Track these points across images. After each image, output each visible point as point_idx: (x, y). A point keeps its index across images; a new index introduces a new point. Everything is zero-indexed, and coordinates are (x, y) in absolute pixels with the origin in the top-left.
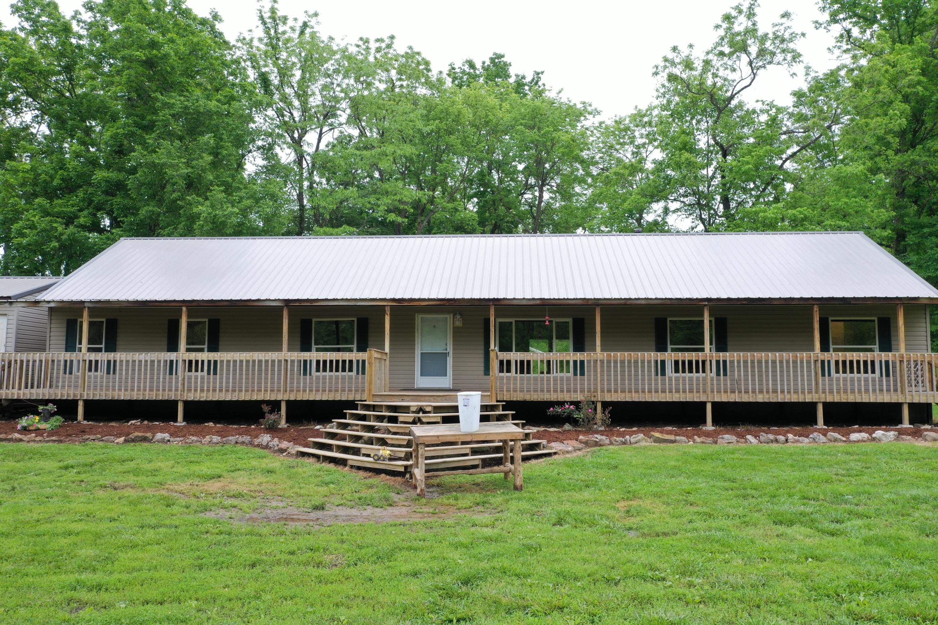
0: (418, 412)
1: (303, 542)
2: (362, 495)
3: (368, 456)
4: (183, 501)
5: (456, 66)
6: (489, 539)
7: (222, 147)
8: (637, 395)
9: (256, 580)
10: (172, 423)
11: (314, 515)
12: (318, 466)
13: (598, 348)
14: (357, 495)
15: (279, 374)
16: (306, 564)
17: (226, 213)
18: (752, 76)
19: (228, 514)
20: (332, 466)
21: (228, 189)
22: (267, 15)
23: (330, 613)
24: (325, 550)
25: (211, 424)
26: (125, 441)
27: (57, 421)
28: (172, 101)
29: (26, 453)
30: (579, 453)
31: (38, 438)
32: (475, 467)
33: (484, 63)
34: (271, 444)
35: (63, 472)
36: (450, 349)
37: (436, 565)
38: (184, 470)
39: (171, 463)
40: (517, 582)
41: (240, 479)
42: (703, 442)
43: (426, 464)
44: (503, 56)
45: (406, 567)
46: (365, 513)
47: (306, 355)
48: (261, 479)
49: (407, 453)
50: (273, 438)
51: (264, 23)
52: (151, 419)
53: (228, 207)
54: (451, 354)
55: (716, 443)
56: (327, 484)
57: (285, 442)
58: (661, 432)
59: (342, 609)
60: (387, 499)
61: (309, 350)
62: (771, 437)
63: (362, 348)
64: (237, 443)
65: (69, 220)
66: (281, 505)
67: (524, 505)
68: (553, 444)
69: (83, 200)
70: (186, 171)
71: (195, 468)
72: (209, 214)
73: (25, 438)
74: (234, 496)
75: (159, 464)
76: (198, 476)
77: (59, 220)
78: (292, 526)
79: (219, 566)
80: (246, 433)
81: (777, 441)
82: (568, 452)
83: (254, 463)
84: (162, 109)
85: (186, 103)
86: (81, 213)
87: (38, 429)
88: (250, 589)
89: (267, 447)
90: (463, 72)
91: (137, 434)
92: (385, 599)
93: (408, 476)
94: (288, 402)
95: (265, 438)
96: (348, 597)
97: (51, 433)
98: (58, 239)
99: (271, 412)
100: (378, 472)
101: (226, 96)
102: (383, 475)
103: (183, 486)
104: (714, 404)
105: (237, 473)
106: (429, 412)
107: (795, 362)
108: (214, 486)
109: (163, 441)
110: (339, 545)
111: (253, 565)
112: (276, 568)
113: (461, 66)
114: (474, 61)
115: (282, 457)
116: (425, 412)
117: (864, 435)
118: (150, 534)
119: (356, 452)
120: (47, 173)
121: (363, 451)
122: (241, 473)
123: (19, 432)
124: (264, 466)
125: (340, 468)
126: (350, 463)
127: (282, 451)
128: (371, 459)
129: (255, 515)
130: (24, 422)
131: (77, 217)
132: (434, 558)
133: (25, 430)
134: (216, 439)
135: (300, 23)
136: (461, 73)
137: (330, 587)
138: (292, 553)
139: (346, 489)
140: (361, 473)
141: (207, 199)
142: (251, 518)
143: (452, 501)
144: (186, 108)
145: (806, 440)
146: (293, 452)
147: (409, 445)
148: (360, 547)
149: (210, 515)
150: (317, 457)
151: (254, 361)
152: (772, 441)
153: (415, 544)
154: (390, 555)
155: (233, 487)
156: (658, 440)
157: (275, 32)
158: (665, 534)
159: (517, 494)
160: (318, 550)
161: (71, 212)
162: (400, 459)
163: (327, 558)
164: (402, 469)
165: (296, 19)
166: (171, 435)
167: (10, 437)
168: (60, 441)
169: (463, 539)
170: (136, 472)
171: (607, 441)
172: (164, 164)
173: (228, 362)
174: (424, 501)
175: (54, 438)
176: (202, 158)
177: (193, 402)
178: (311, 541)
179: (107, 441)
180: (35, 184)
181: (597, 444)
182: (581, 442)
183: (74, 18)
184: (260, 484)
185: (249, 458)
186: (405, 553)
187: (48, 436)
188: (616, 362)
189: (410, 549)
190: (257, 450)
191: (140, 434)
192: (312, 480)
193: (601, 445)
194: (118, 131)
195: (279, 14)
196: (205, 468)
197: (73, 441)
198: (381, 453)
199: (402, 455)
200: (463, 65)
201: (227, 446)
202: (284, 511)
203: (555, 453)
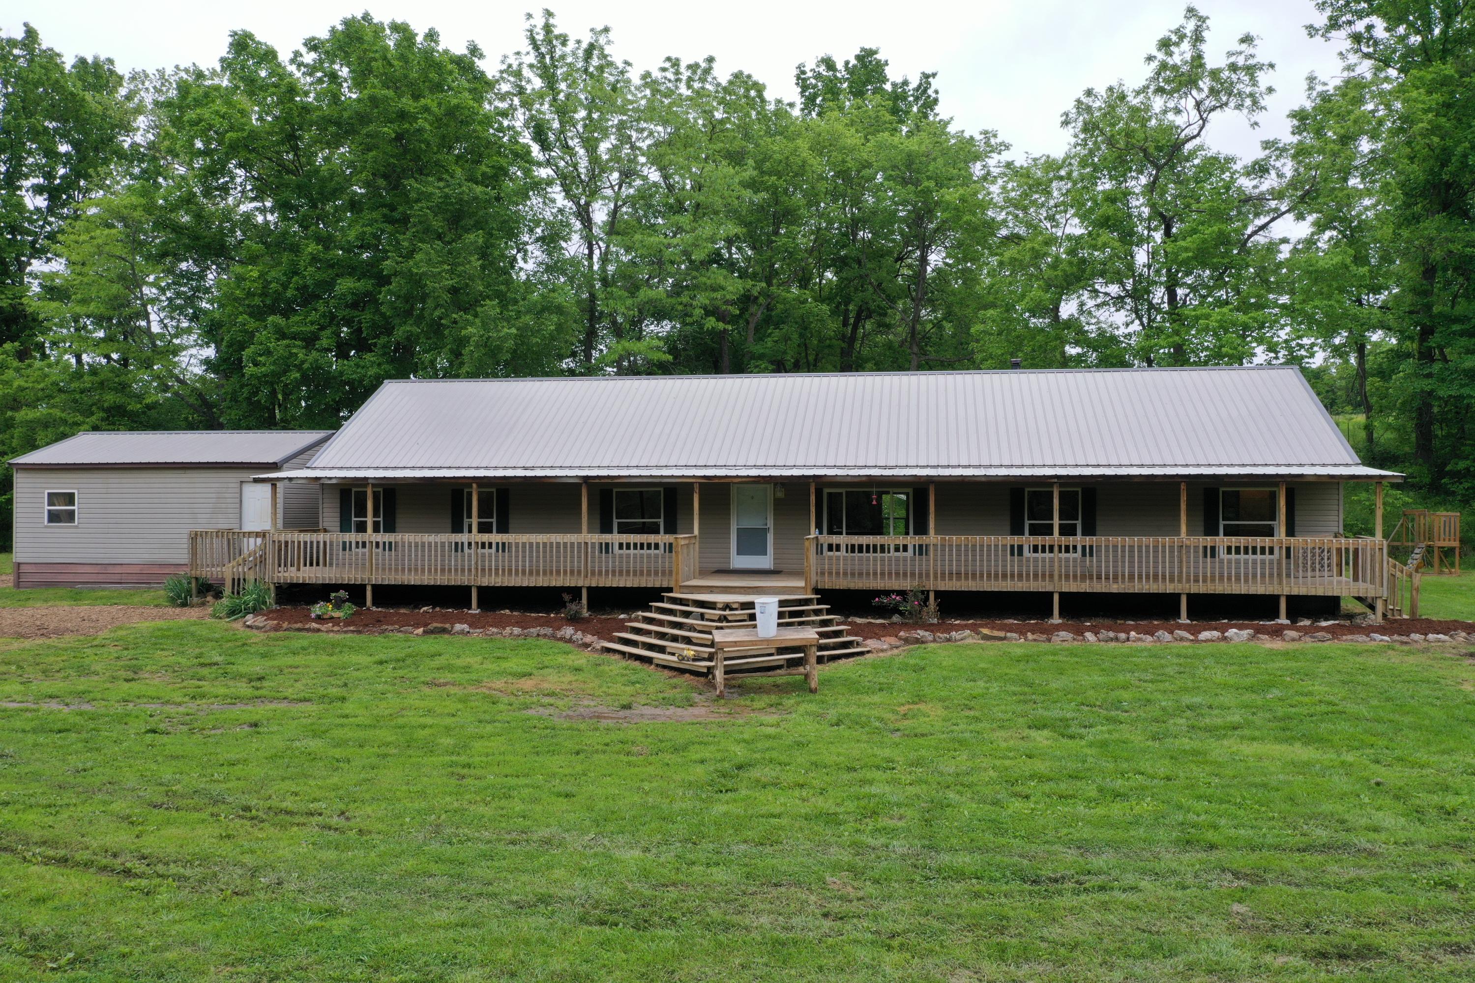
0: (724, 609)
1: (614, 736)
2: (666, 695)
3: (673, 654)
4: (506, 700)
5: (807, 69)
6: (768, 737)
7: (493, 245)
8: (974, 584)
9: (582, 763)
10: (465, 610)
11: (622, 713)
12: (624, 663)
13: (932, 531)
14: (661, 696)
15: (579, 557)
16: (619, 753)
17: (502, 334)
18: (1201, 122)
19: (547, 712)
20: (637, 664)
21: (504, 301)
22: (540, 37)
23: (637, 785)
24: (633, 743)
25: (507, 612)
26: (425, 632)
27: (349, 609)
28: (430, 189)
29: (333, 646)
30: (895, 651)
31: (336, 628)
32: (780, 667)
33: (847, 63)
34: (574, 638)
35: (380, 667)
36: (770, 524)
37: (719, 756)
38: (493, 667)
39: (479, 659)
40: (778, 768)
41: (551, 678)
42: (1035, 640)
43: (725, 666)
44: (876, 52)
45: (695, 757)
46: (668, 713)
47: (606, 538)
48: (570, 677)
49: (710, 653)
50: (576, 631)
51: (536, 48)
52: (444, 604)
53: (503, 327)
54: (772, 530)
55: (1049, 640)
56: (633, 683)
57: (589, 636)
58: (993, 628)
59: (646, 783)
60: (688, 700)
61: (610, 531)
62: (1111, 634)
63: (671, 529)
64: (538, 635)
65: (310, 341)
66: (592, 704)
67: (813, 707)
68: (869, 642)
69: (324, 316)
70: (451, 282)
71: (505, 665)
72: (482, 336)
73: (323, 628)
74: (548, 695)
75: (468, 660)
76: (510, 674)
77: (298, 343)
78: (604, 723)
79: (553, 753)
80: (547, 623)
81: (1117, 639)
82: (882, 651)
83: (561, 659)
84: (418, 201)
85: (446, 190)
86: (323, 333)
87: (332, 618)
88: (579, 768)
89: (570, 641)
90: (818, 76)
91: (435, 625)
92: (678, 778)
93: (710, 677)
94: (590, 589)
95: (568, 631)
96: (650, 775)
97: (348, 623)
98: (299, 367)
99: (572, 601)
100: (682, 671)
101: (493, 167)
102: (687, 675)
103: (499, 684)
104: (1062, 594)
105: (546, 671)
106: (736, 609)
107: (1156, 547)
108: (527, 684)
109: (462, 632)
110: (643, 739)
111: (578, 753)
112: (595, 756)
113: (814, 67)
114: (834, 59)
115: (587, 652)
116: (732, 609)
117: (1216, 634)
118: (489, 728)
119: (662, 649)
120: (277, 280)
121: (668, 650)
122: (550, 670)
123: (314, 620)
124: (570, 663)
125: (646, 666)
126: (655, 661)
127: (586, 645)
128: (675, 658)
129: (571, 713)
130: (317, 609)
131: (318, 338)
132: (719, 751)
133: (319, 619)
134: (517, 630)
135: (584, 45)
136: (815, 78)
137: (637, 770)
138: (607, 745)
139: (651, 689)
140: (666, 673)
141: (476, 316)
142: (568, 716)
143: (748, 703)
144: (447, 196)
145: (1149, 638)
146: (598, 647)
147: (712, 645)
148: (661, 741)
149: (530, 713)
150: (623, 653)
151: (551, 543)
152: (1112, 640)
153: (706, 739)
154: (685, 748)
155: (546, 685)
156: (986, 638)
157: (552, 58)
158: (923, 735)
159: (811, 696)
160: (627, 743)
161: (310, 332)
162: (704, 659)
163: (635, 749)
164: (705, 670)
165: (579, 42)
166: (471, 626)
167: (307, 626)
168: (359, 632)
169: (746, 736)
170: (450, 668)
171: (931, 638)
172: (424, 274)
173: (524, 544)
174: (723, 701)
175: (351, 628)
176: (469, 262)
177: (487, 587)
178: (621, 735)
179: (405, 632)
180: (264, 294)
181: (918, 641)
182: (900, 639)
183: (292, 61)
184: (570, 683)
185: (555, 654)
186: (697, 746)
187: (345, 626)
188: (951, 546)
189: (700, 743)
190: (561, 644)
191: (439, 625)
192: (619, 679)
193: (923, 642)
194: (365, 229)
195: (557, 31)
196: (513, 664)
197: (373, 632)
198: (685, 653)
199: (706, 656)
200: (818, 66)
201: (529, 640)
202: (595, 709)
203: (868, 652)
